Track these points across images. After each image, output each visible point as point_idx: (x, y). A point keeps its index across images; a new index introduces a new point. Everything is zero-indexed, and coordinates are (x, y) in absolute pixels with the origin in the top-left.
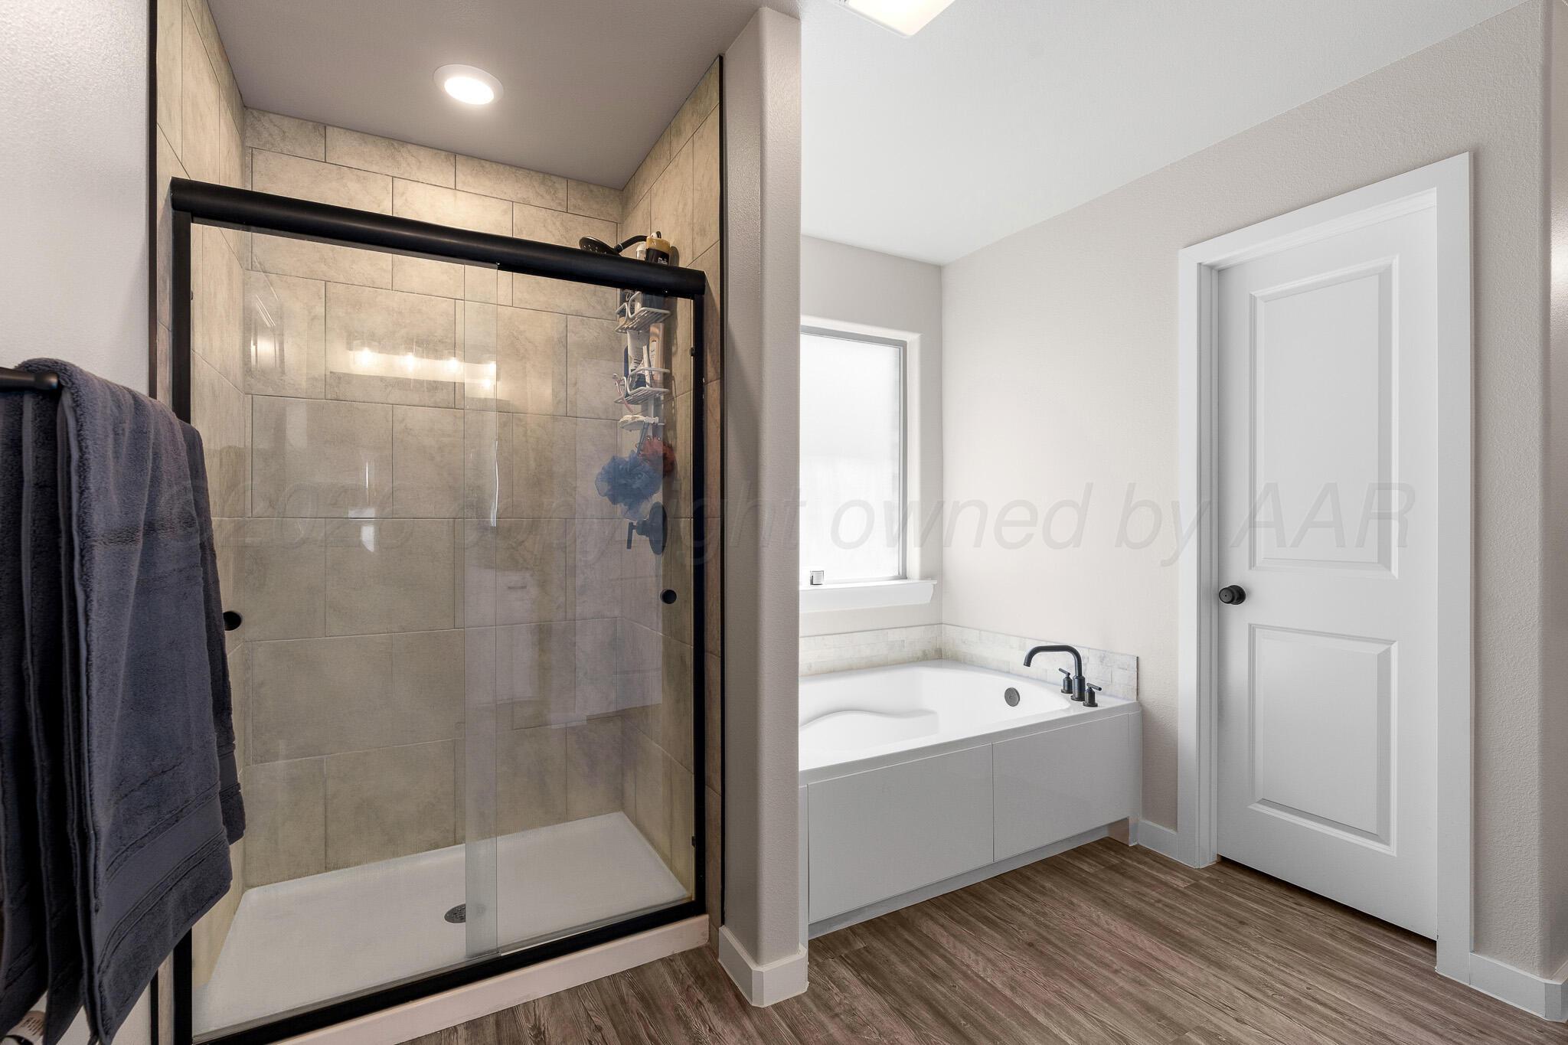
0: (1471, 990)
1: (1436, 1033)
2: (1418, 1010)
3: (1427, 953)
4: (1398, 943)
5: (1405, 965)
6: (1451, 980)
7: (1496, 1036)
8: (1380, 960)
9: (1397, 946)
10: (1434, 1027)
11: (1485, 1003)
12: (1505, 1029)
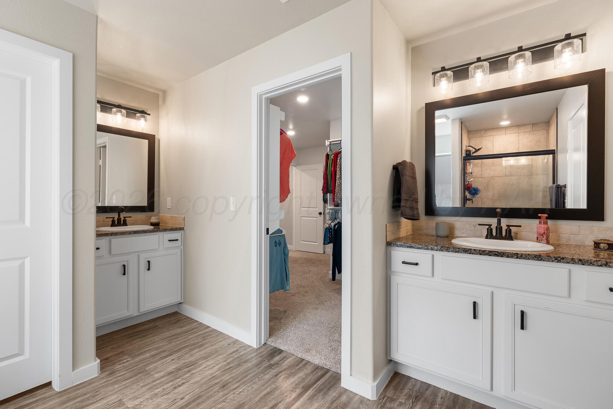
0: (74, 386)
1: (92, 403)
2: (77, 404)
3: (46, 390)
4: (33, 396)
5: (49, 399)
6: (67, 389)
7: (100, 389)
8: (40, 405)
9: (35, 397)
10: (88, 403)
11: (83, 385)
12: (98, 386)
